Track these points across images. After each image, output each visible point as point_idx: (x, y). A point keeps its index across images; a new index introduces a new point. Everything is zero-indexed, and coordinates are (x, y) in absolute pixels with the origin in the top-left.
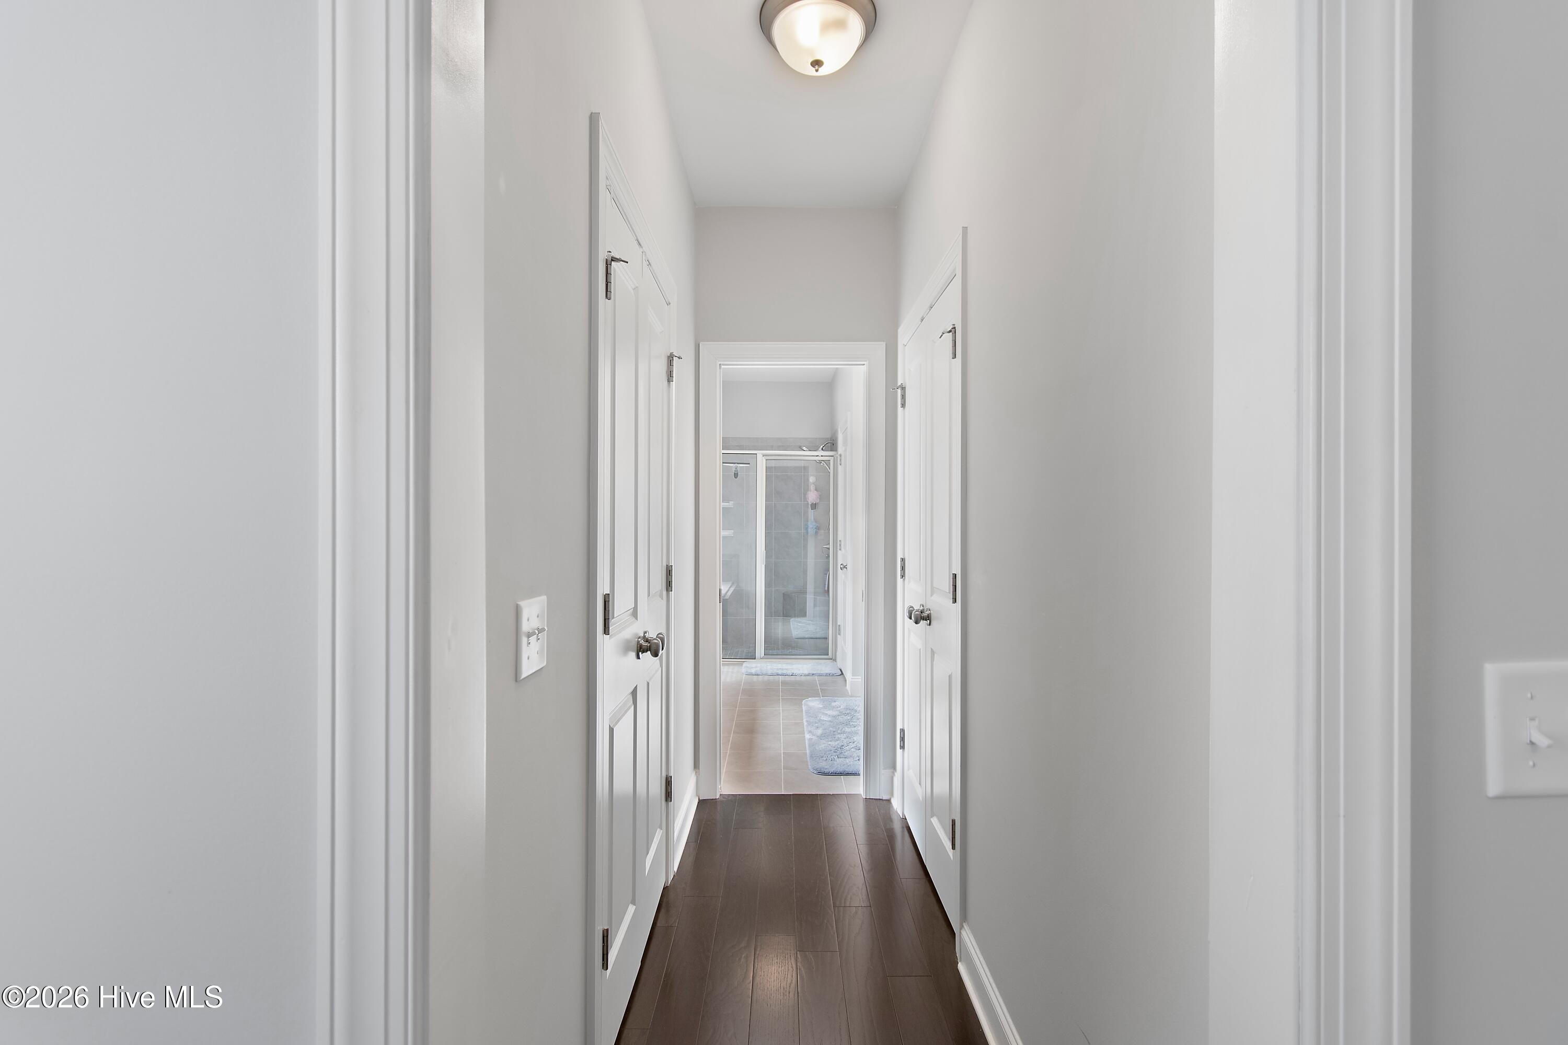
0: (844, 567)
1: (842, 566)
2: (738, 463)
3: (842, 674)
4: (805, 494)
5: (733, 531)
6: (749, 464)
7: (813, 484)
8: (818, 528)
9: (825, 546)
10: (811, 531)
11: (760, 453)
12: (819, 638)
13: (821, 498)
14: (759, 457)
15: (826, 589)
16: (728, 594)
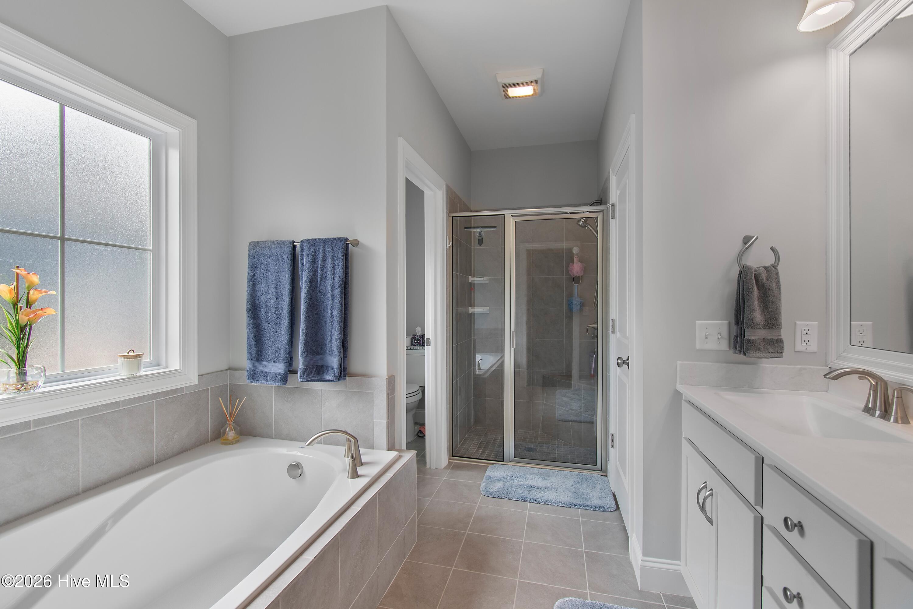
0: (624, 362)
1: (619, 361)
2: (482, 227)
3: (618, 508)
4: (567, 266)
5: (488, 308)
6: (495, 227)
7: (577, 255)
8: (583, 305)
9: (591, 326)
10: (576, 308)
11: (507, 213)
12: (584, 422)
13: (585, 270)
14: (507, 219)
15: (592, 373)
16: (491, 370)
